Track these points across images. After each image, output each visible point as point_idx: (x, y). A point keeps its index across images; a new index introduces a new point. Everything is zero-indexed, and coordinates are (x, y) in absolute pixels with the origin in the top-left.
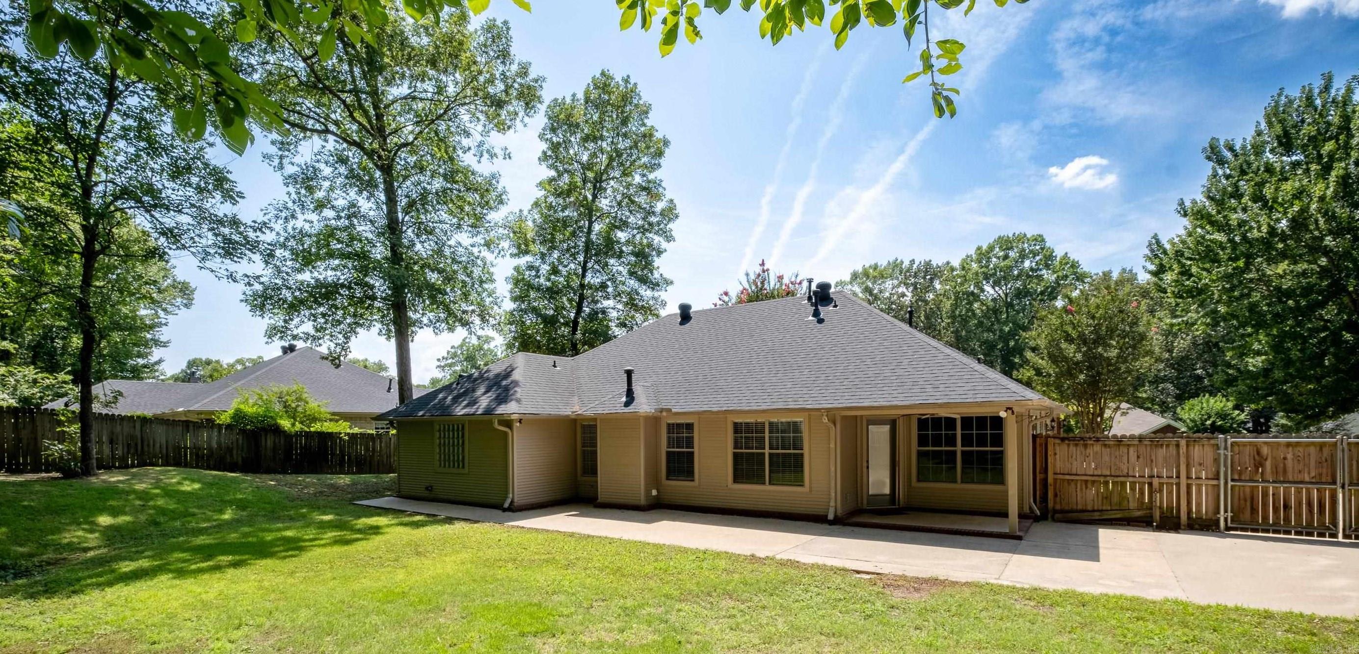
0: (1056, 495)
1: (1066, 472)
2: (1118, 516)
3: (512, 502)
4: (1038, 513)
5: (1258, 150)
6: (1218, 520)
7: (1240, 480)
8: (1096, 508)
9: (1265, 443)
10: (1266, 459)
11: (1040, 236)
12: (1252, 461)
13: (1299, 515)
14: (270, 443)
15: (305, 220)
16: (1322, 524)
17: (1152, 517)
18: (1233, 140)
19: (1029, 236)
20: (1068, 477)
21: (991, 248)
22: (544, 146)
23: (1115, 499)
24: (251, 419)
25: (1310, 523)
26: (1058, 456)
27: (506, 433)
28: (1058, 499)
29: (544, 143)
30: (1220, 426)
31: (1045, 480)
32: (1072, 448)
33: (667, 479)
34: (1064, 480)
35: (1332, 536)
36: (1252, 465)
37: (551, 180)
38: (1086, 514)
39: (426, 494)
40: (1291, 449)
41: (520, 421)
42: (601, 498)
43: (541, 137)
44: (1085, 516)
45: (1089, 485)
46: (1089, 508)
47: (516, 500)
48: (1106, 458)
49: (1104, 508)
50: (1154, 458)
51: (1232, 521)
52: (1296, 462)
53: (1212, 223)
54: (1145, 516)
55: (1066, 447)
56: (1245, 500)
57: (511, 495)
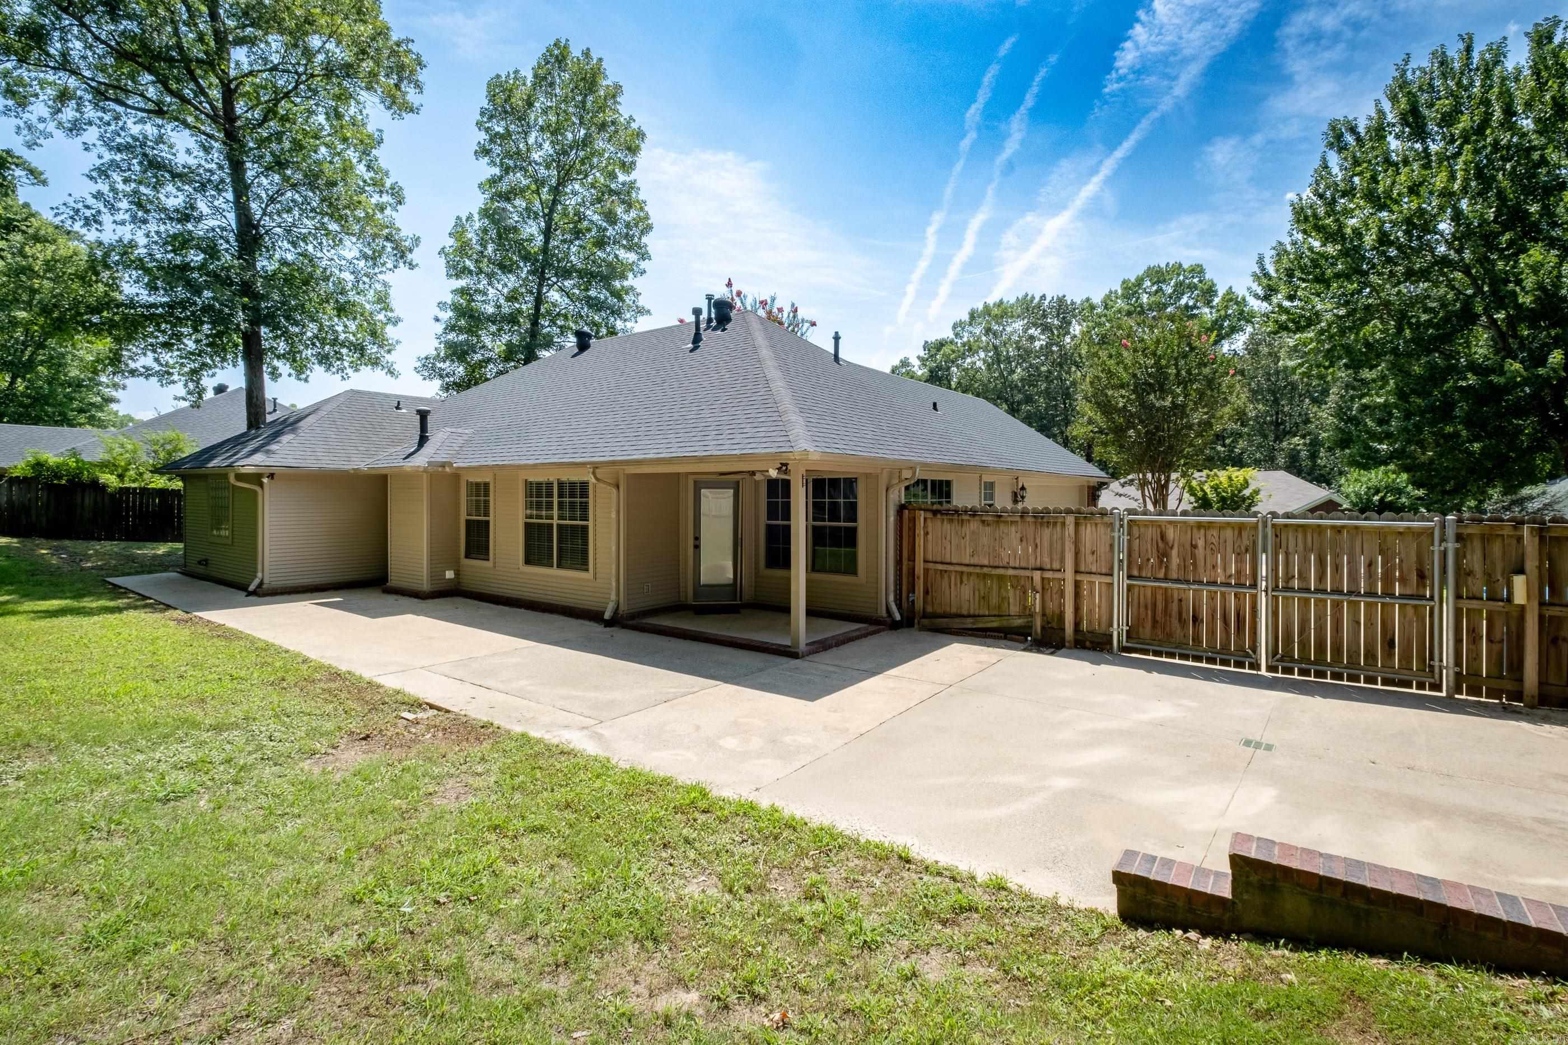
0: (926, 592)
1: (939, 559)
2: (995, 625)
3: (261, 583)
4: (898, 617)
5: (1379, 132)
6: (1111, 636)
7: (1140, 578)
8: (972, 612)
9: (1170, 522)
10: (1172, 548)
11: (1198, 266)
12: (1155, 551)
13: (1212, 633)
14: (88, 501)
15: (115, 222)
16: (1241, 648)
17: (1031, 627)
18: (1355, 119)
19: (1185, 266)
20: (940, 567)
21: (1140, 281)
22: (482, 136)
23: (994, 601)
24: (56, 472)
25: (1225, 646)
26: (930, 537)
27: (255, 492)
28: (929, 597)
29: (483, 133)
30: (1391, 502)
31: (912, 572)
32: (947, 526)
33: (467, 557)
34: (936, 570)
35: (1252, 666)
36: (1155, 555)
37: (493, 181)
38: (957, 620)
39: (201, 569)
40: (1202, 531)
41: (271, 476)
42: (395, 579)
43: (479, 125)
44: (956, 623)
45: (965, 578)
46: (965, 612)
47: (266, 581)
48: (985, 540)
49: (981, 613)
50: (1038, 541)
51: (1128, 637)
52: (1208, 551)
53: (1319, 229)
54: (1024, 627)
55: (939, 523)
56: (1146, 607)
57: (259, 575)
